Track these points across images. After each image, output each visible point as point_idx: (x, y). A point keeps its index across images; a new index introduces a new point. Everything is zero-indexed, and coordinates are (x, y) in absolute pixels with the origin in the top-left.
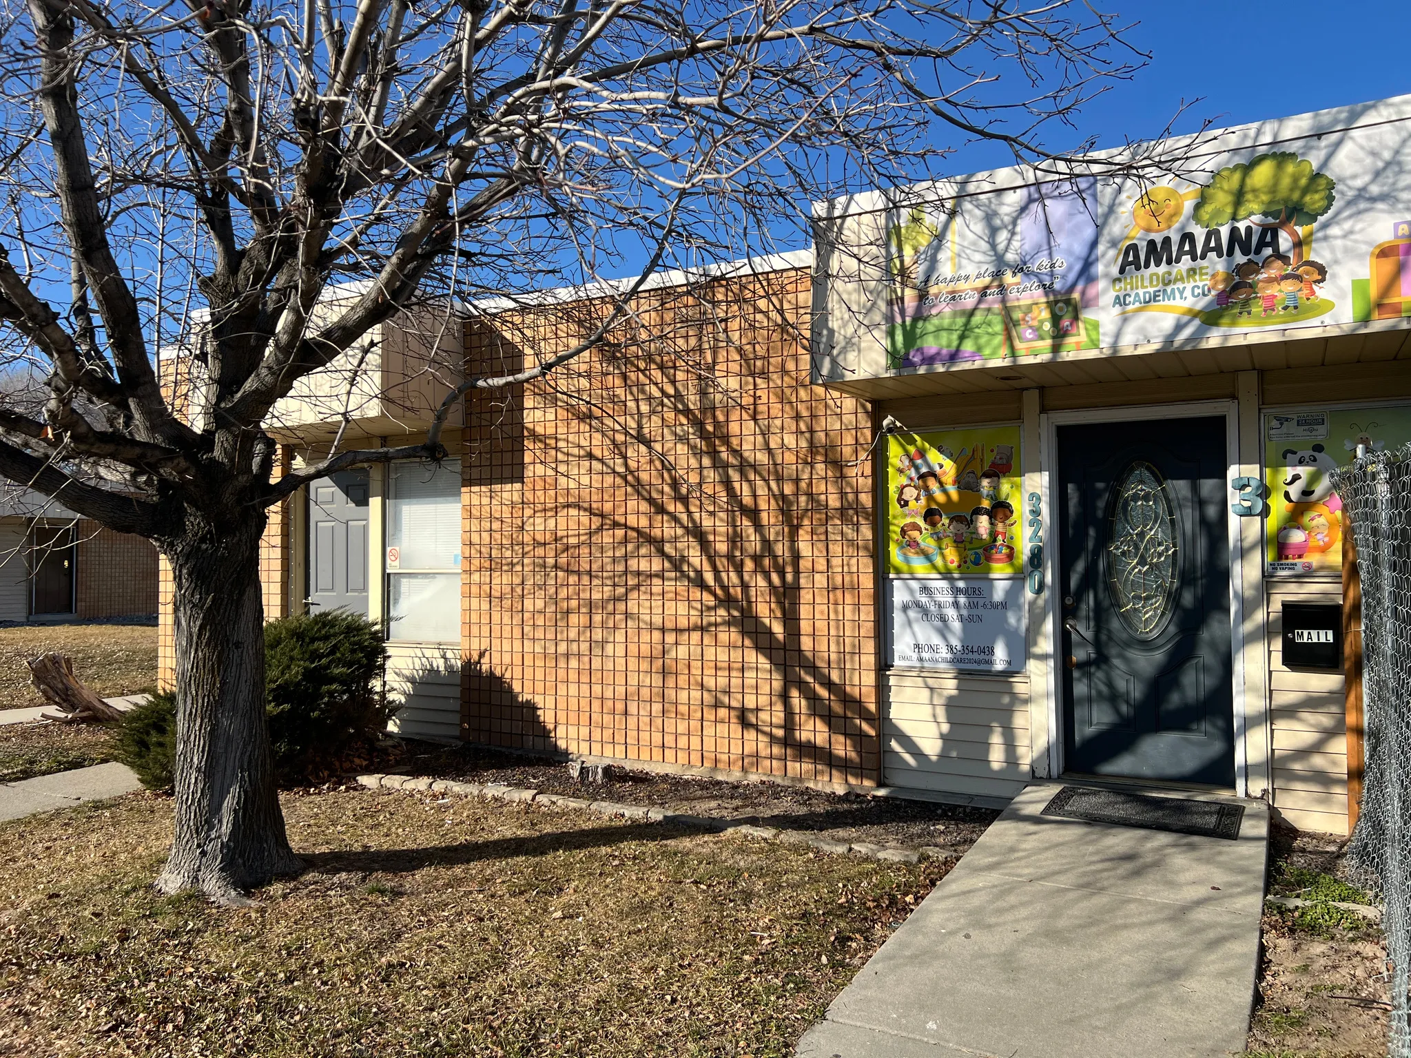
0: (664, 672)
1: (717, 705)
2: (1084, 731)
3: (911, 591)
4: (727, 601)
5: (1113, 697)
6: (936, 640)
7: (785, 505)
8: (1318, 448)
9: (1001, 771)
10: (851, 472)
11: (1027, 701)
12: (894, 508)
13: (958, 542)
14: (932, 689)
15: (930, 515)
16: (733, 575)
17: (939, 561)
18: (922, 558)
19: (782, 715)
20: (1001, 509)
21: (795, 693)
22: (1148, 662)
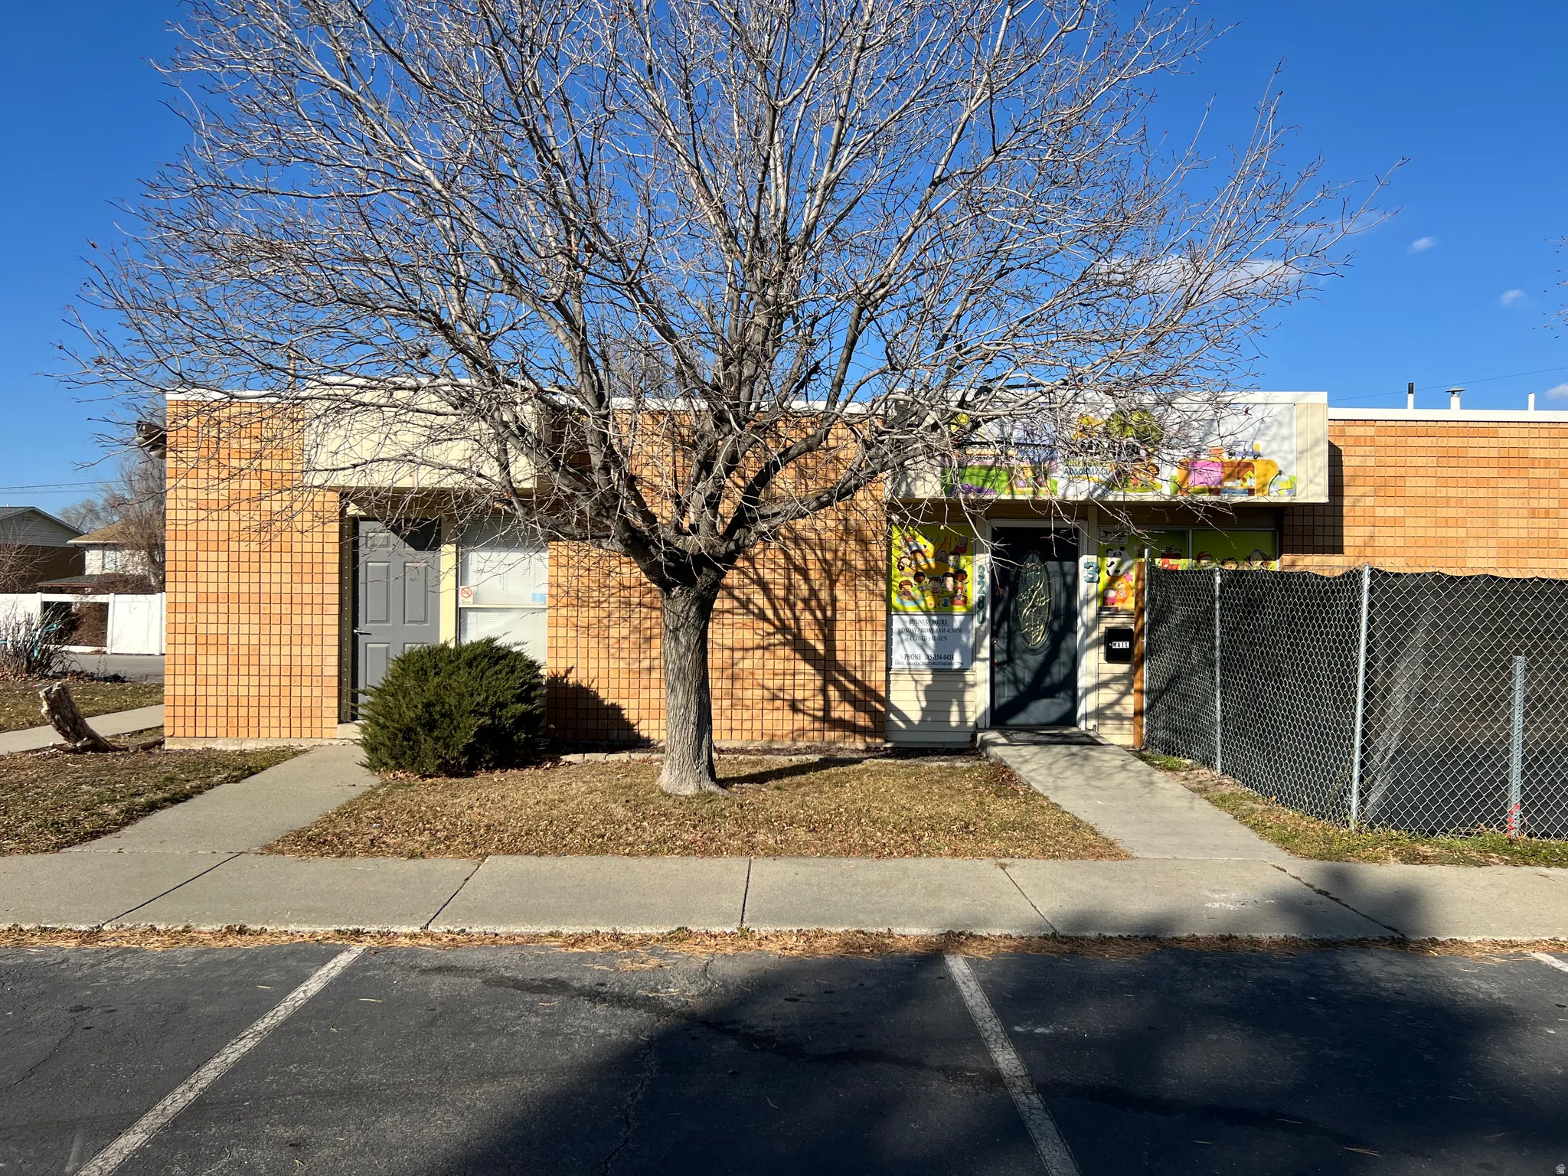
0: (733, 678)
1: (774, 698)
2: (1001, 701)
3: (904, 622)
4: (783, 629)
5: (1016, 681)
6: (919, 652)
7: (826, 567)
8: (1122, 549)
9: (957, 727)
10: (873, 547)
11: (973, 686)
12: (895, 571)
13: (934, 593)
14: (916, 681)
15: (918, 576)
16: (788, 612)
17: (922, 604)
18: (912, 602)
19: (822, 702)
20: (960, 574)
21: (831, 688)
22: (1035, 661)
